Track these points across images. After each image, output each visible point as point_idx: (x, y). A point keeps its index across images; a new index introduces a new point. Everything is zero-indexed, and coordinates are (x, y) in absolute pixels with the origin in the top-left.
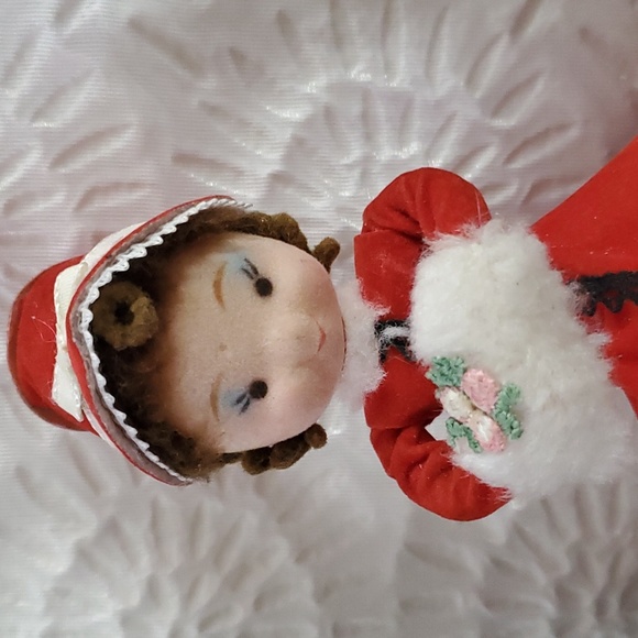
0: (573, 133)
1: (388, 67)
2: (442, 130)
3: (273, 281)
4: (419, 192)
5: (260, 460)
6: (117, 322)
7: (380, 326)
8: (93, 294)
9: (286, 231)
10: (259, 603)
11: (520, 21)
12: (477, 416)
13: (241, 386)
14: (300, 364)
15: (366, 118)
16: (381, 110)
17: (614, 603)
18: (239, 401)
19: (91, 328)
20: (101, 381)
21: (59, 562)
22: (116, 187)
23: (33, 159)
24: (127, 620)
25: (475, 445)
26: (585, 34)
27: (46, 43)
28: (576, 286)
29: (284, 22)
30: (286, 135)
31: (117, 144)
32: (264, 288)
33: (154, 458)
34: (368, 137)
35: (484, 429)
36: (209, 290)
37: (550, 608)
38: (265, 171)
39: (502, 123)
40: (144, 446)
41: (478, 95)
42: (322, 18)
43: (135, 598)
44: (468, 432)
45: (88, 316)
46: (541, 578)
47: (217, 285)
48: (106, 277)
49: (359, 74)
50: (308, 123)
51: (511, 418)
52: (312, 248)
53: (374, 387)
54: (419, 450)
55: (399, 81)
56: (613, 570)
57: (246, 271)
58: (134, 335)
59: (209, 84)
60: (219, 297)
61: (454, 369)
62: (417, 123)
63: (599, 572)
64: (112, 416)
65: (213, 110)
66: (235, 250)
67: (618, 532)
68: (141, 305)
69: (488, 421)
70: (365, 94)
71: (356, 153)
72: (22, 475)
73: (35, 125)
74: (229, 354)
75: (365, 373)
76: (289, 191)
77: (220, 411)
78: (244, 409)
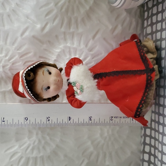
1: (73, 44)
2: (82, 54)
5: (49, 100)
6: (28, 76)
8: (25, 72)
9: (54, 66)
11: (94, 37)
12: (78, 90)
13: (46, 87)
14: (55, 84)
15: (70, 51)
16: (72, 50)
18: (46, 89)
19: (25, 77)
20: (26, 84)
23: (17, 57)
27: (19, 39)
28: (92, 73)
29: (57, 37)
30: (57, 54)
31: (30, 55)
32: (50, 73)
33: (33, 97)
34: (70, 54)
35: (79, 91)
36: (42, 73)
38: (53, 59)
39: (92, 53)
40: (32, 95)
41: (87, 48)
42: (63, 36)
44: (77, 93)
45: (24, 75)
47: (43, 72)
48: (27, 70)
49: (69, 45)
50: (60, 52)
52: (58, 69)
53: (67, 89)
55: (75, 46)
57: (47, 71)
58: (31, 78)
59: (45, 46)
61: (75, 83)
62: (78, 53)
64: (27, 90)
65: (45, 50)
66: (46, 68)
68: (32, 74)
69: (79, 90)
70: (70, 48)
73: (17, 51)
74: (44, 82)
75: (65, 87)
77: (43, 90)
78: (47, 90)
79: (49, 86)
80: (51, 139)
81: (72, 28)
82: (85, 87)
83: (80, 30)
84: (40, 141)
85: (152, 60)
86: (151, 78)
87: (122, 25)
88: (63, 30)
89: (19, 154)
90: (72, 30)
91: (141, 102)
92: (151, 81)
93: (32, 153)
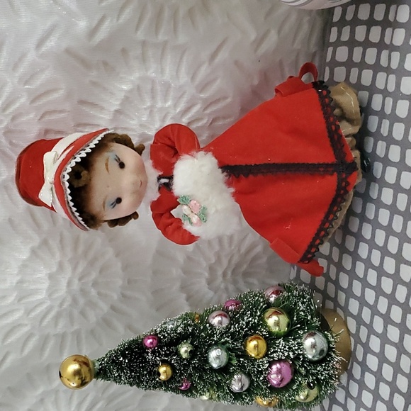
0: (229, 100)
1: (162, 72)
2: (181, 96)
3: (125, 163)
4: (176, 133)
5: (114, 223)
6: (75, 178)
7: (159, 178)
8: (69, 170)
9: (126, 141)
10: (101, 272)
11: (213, 56)
12: (193, 214)
15: (153, 91)
16: (158, 88)
17: (229, 273)
18: (112, 204)
19: (68, 181)
21: (24, 255)
22: (54, 111)
23: (23, 100)
24: (51, 277)
25: (191, 223)
26: (236, 63)
27: (31, 56)
29: (124, 51)
30: (123, 95)
31: (55, 96)
32: (122, 165)
34: (153, 97)
35: (195, 219)
36: (105, 166)
37: (207, 274)
38: (113, 109)
39: (203, 95)
41: (195, 84)
42: (139, 52)
43: (54, 269)
44: (189, 219)
45: (67, 177)
46: (204, 264)
47: (107, 165)
48: (73, 164)
49: (151, 73)
50: (130, 91)
51: (203, 216)
53: (156, 199)
54: (170, 221)
55: (166, 77)
56: (230, 261)
57: (116, 160)
58: (81, 183)
59: (94, 74)
60: (107, 169)
61: (187, 200)
62: (172, 94)
63: (225, 262)
66: (112, 151)
67: (233, 248)
68: (85, 173)
69: (196, 216)
70: (153, 82)
71: (148, 104)
72: (10, 221)
73: (25, 87)
74: (110, 189)
75: (153, 194)
76: (122, 117)
77: (106, 207)
78: (114, 207)
79: (119, 196)
80: (99, 294)
81: (162, 31)
82: (211, 211)
83: (182, 39)
84: (75, 301)
85: (350, 139)
86: (348, 184)
87: (279, 32)
88: (140, 35)
89: (26, 329)
90: (161, 37)
91: (317, 235)
92: (346, 192)
93: (56, 325)
